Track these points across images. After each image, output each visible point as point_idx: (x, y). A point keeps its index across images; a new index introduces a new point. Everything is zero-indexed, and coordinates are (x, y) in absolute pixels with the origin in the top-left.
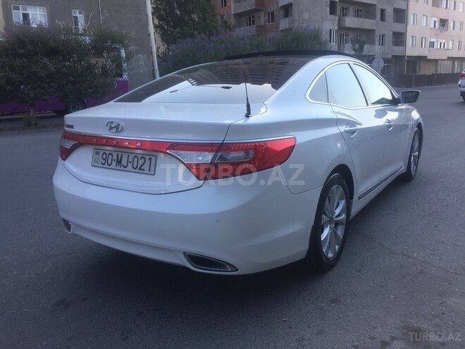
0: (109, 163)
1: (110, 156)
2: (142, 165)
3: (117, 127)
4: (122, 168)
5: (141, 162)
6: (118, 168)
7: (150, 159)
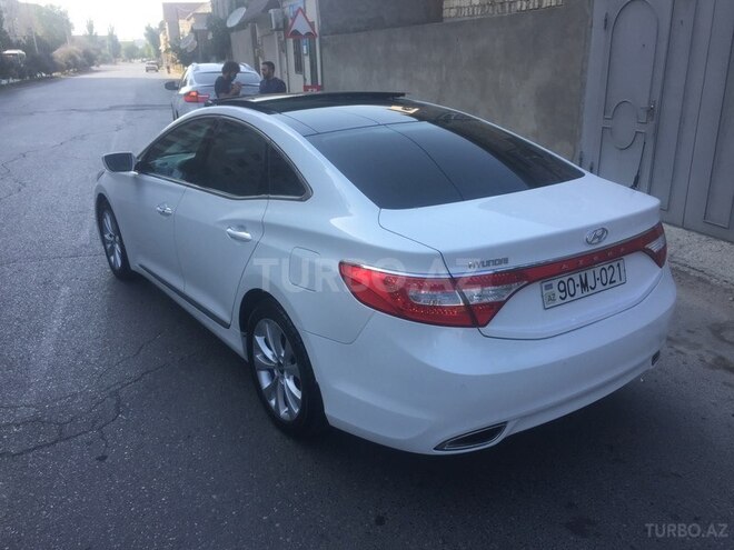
0: (572, 293)
1: (571, 282)
2: (612, 277)
4: (591, 291)
5: (610, 273)
6: (586, 293)
7: (618, 265)
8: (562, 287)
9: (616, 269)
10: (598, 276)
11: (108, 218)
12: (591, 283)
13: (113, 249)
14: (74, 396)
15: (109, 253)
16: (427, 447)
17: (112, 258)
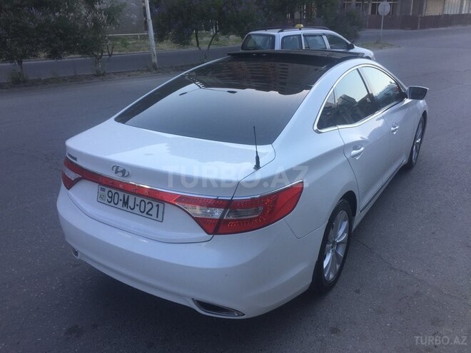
0: (116, 202)
2: (150, 210)
3: (124, 172)
4: (129, 210)
5: (149, 207)
6: (125, 208)
7: (158, 206)
8: (110, 195)
10: (138, 202)
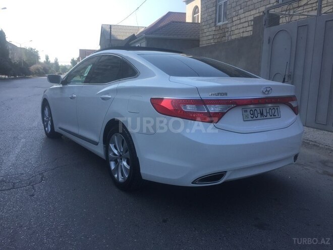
0: (256, 116)
4: (265, 117)
5: (273, 111)
6: (262, 118)
7: (277, 109)
8: (252, 112)
9: (276, 110)
10: (268, 111)
11: (47, 109)
12: (265, 114)
13: (47, 124)
14: (23, 174)
15: (45, 126)
16: (188, 183)
17: (46, 129)
